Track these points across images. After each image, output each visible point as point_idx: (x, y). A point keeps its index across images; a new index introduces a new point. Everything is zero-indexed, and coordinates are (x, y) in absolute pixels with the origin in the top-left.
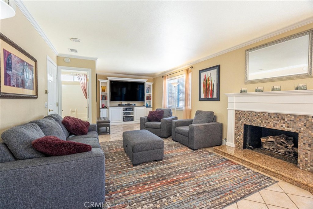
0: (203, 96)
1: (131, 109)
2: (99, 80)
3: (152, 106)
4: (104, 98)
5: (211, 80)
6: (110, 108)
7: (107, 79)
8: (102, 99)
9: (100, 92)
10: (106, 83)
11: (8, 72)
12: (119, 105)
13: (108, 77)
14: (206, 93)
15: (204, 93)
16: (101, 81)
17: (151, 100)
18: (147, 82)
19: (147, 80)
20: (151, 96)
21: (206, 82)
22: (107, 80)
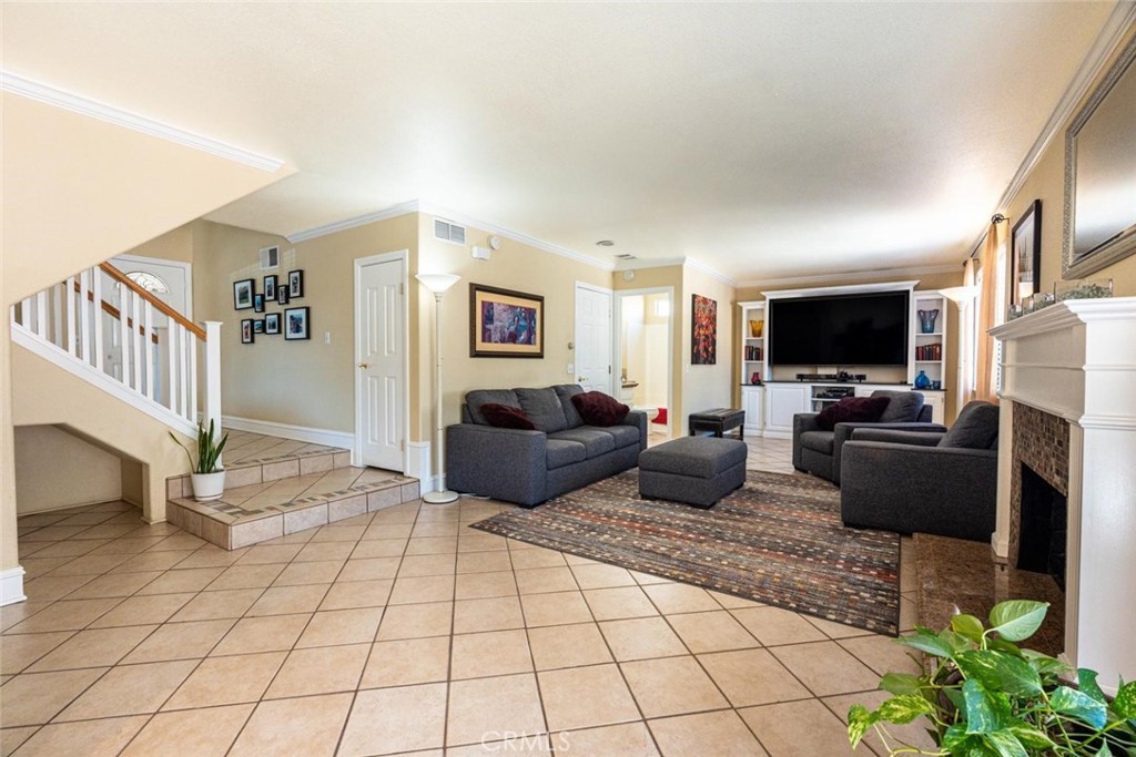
1: (843, 391)
2: (740, 304)
3: (943, 387)
4: (754, 354)
6: (768, 386)
7: (764, 298)
8: (749, 357)
9: (744, 338)
10: (762, 310)
11: (488, 326)
12: (801, 378)
13: (763, 293)
16: (746, 306)
17: (940, 359)
18: (916, 288)
19: (916, 282)
20: (940, 346)
22: (763, 302)
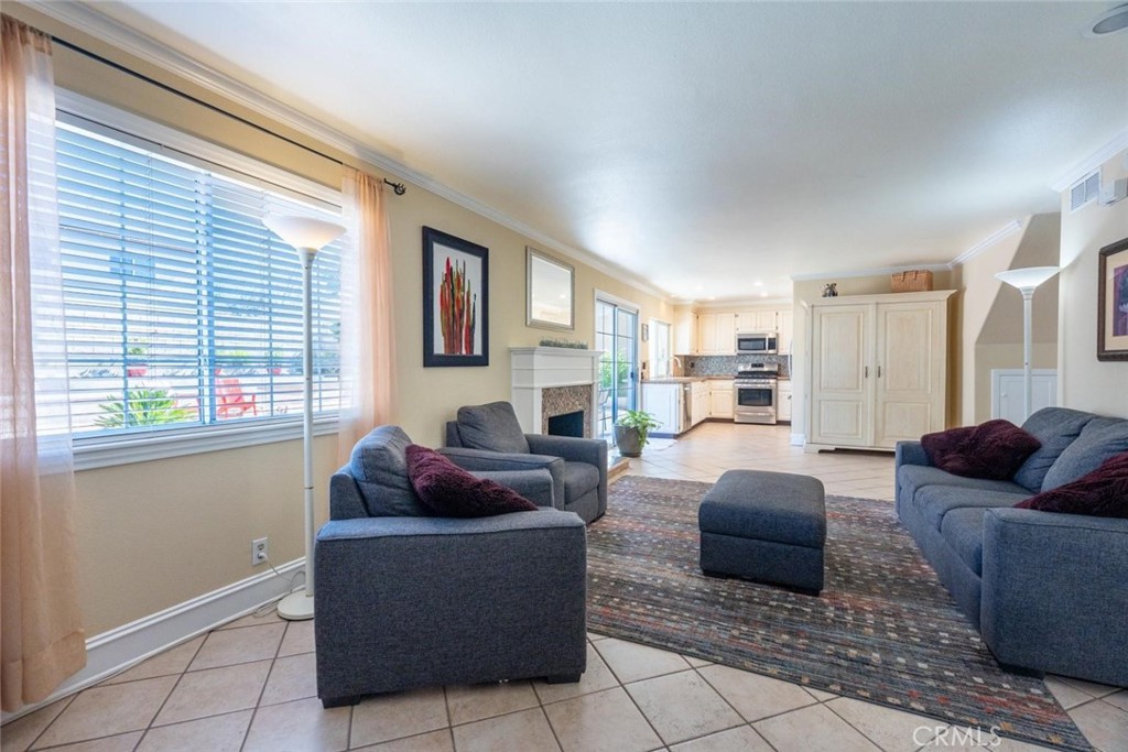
0: (439, 348)
5: (466, 290)
14: (451, 336)
15: (444, 335)
21: (452, 291)
